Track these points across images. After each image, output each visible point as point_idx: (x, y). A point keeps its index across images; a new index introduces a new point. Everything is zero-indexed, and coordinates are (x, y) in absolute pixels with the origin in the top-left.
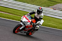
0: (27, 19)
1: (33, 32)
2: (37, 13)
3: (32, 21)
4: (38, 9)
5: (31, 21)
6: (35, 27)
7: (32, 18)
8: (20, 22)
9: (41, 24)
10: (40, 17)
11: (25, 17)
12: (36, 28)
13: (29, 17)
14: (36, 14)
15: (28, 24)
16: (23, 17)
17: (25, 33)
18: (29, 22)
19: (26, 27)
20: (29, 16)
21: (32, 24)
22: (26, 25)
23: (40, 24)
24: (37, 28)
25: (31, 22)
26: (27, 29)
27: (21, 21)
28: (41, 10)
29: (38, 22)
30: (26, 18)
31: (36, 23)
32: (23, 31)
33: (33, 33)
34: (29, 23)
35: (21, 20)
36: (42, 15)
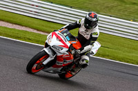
0: (61, 40)
1: (74, 71)
2: (85, 26)
3: (71, 44)
4: (88, 16)
5: (69, 44)
6: (79, 60)
7: (72, 38)
8: (43, 48)
9: (95, 51)
10: (91, 35)
11: (56, 35)
12: (83, 61)
13: (65, 34)
14: (82, 29)
15: (62, 51)
16: (51, 34)
17: (55, 72)
18: (66, 46)
19: (57, 58)
20: (66, 32)
21: (73, 52)
22: (59, 55)
23: (92, 53)
24: (85, 62)
25: (69, 48)
26: (60, 63)
27: (47, 45)
28: (94, 19)
29: (86, 48)
30: (58, 37)
31: (81, 49)
32: (51, 68)
33: (74, 73)
34: (65, 50)
35: (47, 41)
36: (97, 30)
